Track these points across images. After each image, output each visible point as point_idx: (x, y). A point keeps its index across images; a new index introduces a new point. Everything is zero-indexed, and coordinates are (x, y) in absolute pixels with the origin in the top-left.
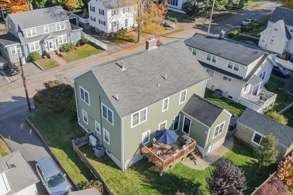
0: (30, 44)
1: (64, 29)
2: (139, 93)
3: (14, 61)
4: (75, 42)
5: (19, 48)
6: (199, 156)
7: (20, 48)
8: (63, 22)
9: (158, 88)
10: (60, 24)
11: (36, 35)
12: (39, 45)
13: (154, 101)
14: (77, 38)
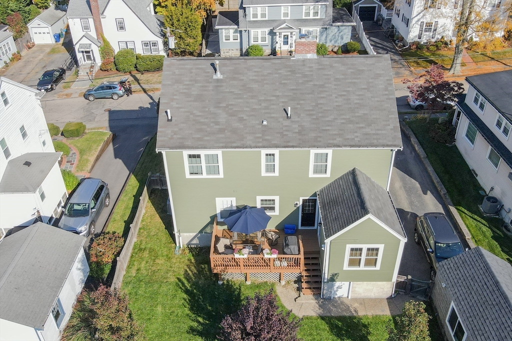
0: (252, 31)
1: (319, 17)
2: (217, 123)
3: (226, 53)
4: (337, 45)
5: (236, 34)
6: (313, 291)
7: (239, 35)
8: (317, 4)
9: (260, 126)
10: (312, 7)
11: (267, 19)
12: (267, 36)
13: (235, 145)
14: (342, 38)
